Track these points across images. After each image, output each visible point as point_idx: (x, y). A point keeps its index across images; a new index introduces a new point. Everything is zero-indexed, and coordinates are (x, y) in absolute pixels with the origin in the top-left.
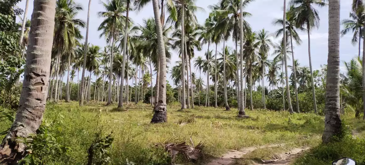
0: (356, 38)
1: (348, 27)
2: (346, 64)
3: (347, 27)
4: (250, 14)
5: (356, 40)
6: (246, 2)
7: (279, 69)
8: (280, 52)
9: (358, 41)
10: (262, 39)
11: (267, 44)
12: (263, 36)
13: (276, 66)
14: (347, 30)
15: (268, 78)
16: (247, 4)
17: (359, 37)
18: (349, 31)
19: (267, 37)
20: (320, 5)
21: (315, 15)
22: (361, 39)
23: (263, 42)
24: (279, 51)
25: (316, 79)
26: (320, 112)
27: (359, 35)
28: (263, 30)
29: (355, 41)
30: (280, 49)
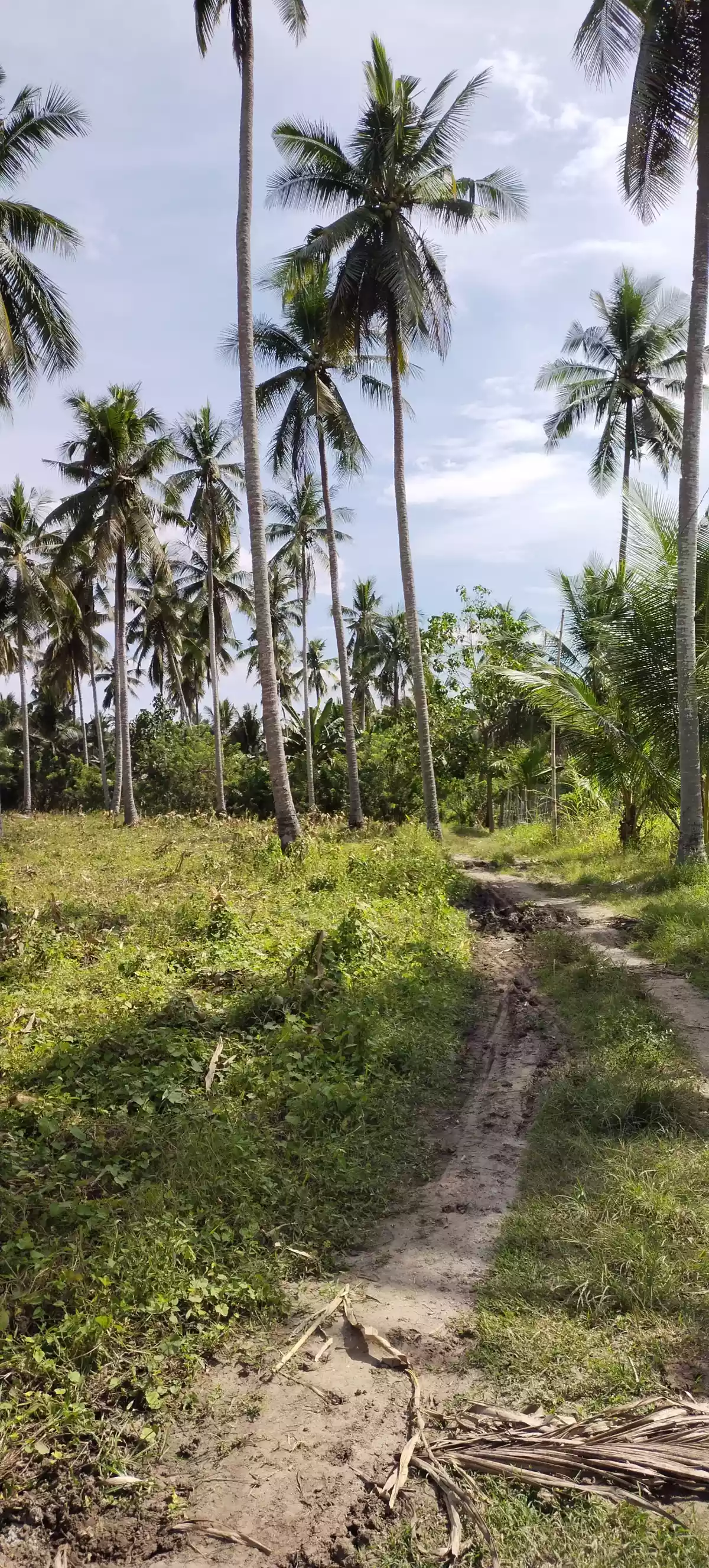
0: (612, 456)
1: (578, 401)
2: (566, 583)
3: (571, 402)
4: (66, 231)
5: (609, 467)
6: (26, 131)
7: (295, 621)
8: (291, 536)
9: (620, 470)
10: (197, 455)
11: (225, 487)
12: (208, 445)
13: (283, 609)
14: (574, 413)
15: (251, 664)
16: (32, 145)
17: (623, 453)
18: (582, 415)
19: (224, 449)
20: (453, 216)
21: (426, 277)
22: (631, 460)
23: (206, 473)
24: (286, 530)
25: (443, 659)
26: (465, 809)
27: (623, 439)
28: (206, 413)
29: (605, 470)
30: (293, 520)
